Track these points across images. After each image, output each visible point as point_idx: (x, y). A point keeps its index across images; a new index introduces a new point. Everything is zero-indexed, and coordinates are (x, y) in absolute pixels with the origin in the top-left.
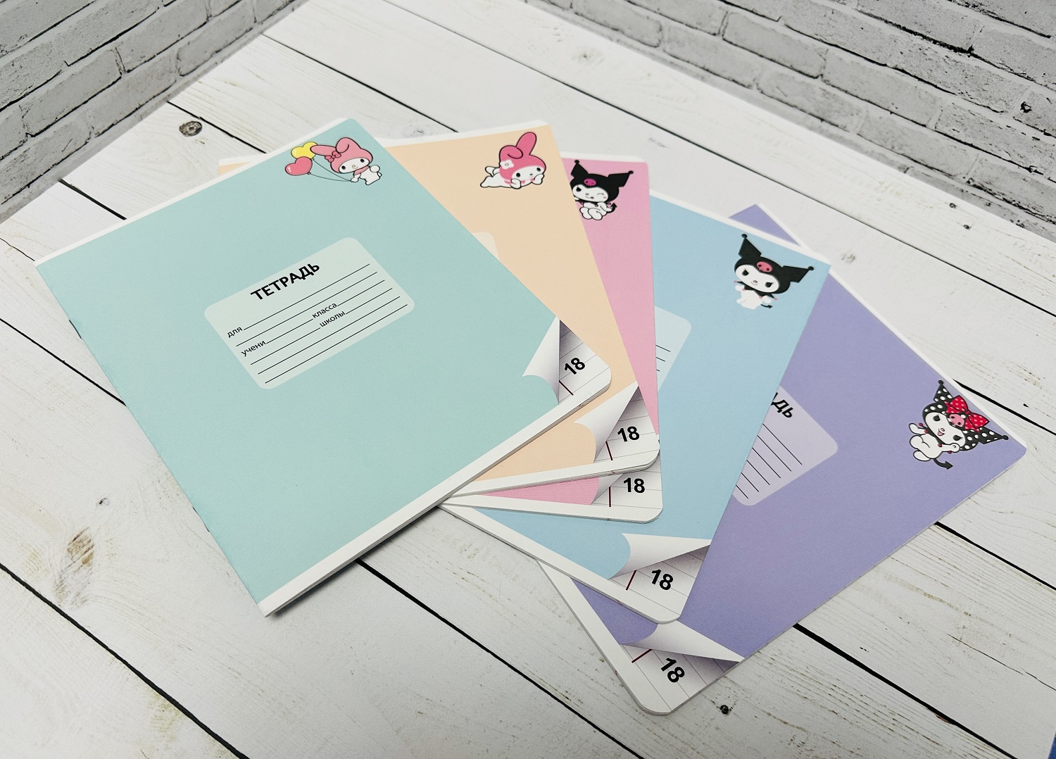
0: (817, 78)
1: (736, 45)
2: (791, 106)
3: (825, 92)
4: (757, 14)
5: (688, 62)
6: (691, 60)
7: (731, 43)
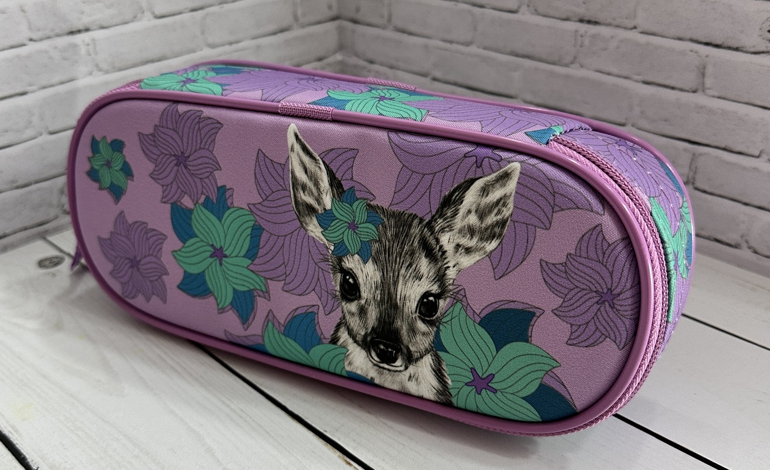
1: (710, 193)
4: (731, 151)
7: (705, 192)
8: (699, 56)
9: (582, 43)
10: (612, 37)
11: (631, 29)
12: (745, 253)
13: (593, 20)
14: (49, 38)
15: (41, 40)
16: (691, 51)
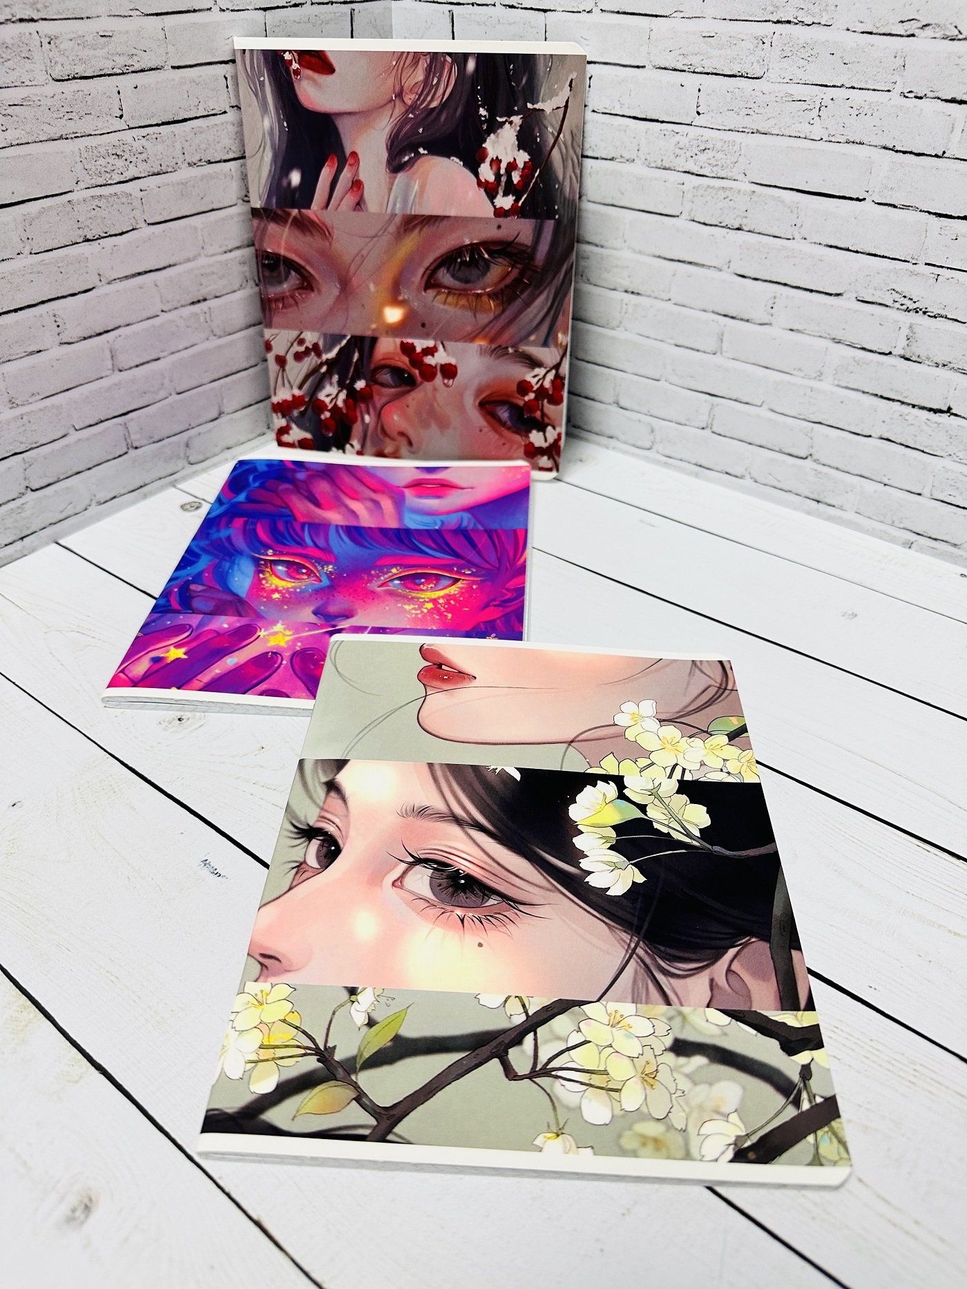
0: (806, 458)
1: (725, 436)
2: (786, 491)
3: (818, 473)
4: (741, 402)
5: (681, 460)
6: (684, 457)
7: (720, 435)
8: (719, 325)
9: (627, 309)
10: (651, 307)
11: (667, 301)
12: (748, 482)
13: (636, 291)
14: (176, 308)
15: (170, 311)
16: (713, 321)
